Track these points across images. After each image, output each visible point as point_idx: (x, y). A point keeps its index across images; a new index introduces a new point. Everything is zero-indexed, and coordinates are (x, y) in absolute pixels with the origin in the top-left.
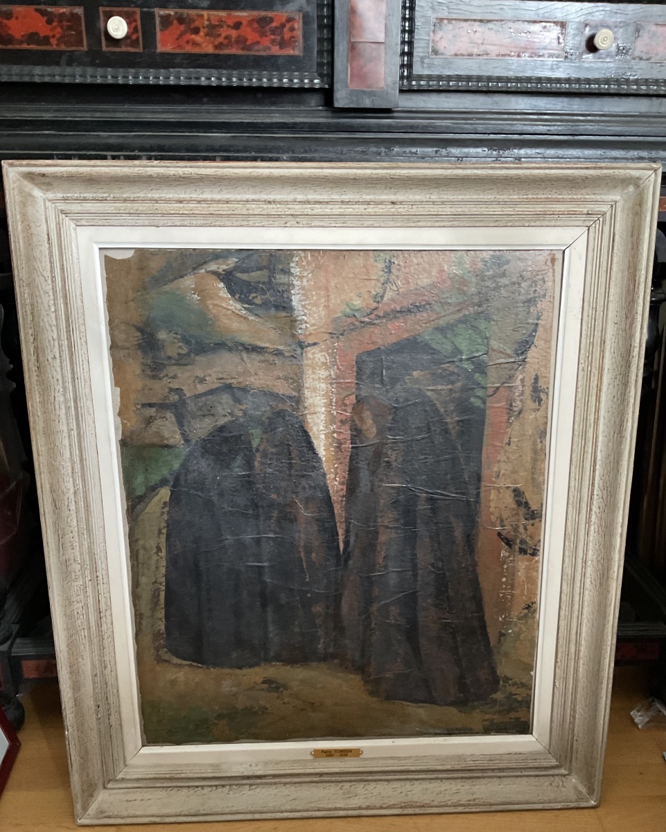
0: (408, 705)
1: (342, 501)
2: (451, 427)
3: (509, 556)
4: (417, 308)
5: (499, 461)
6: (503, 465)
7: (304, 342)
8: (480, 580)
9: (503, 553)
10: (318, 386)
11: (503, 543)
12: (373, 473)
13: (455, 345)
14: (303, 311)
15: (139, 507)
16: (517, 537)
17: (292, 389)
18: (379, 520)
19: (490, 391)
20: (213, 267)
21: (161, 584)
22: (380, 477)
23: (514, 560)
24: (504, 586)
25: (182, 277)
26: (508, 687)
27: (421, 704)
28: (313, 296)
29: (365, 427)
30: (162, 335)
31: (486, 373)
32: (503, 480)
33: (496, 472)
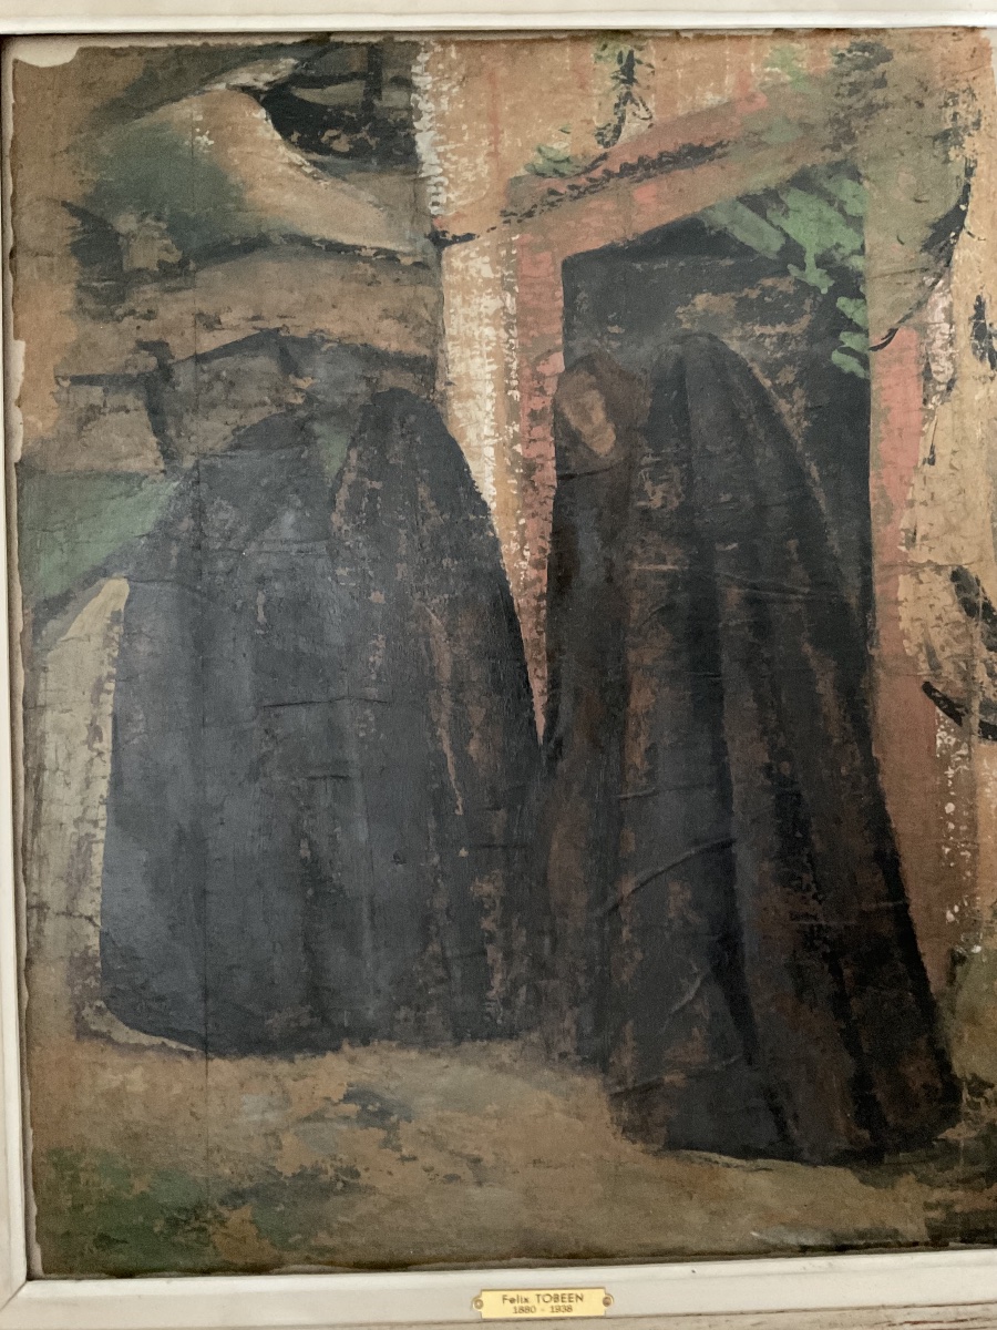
0: (728, 1166)
1: (538, 609)
2: (790, 423)
3: (957, 746)
4: (696, 154)
5: (911, 504)
6: (920, 510)
7: (444, 233)
8: (889, 808)
9: (944, 738)
10: (477, 334)
11: (938, 710)
12: (610, 538)
13: (787, 236)
14: (441, 165)
15: (53, 625)
16: (971, 693)
17: (418, 340)
18: (632, 656)
19: (875, 340)
20: (244, 77)
21: (95, 823)
22: (629, 546)
23: (969, 756)
24: (952, 826)
25: (176, 99)
26: (984, 1111)
27: (761, 1162)
28: (463, 134)
29: (586, 429)
30: (126, 223)
31: (862, 296)
32: (925, 549)
33: (906, 531)
